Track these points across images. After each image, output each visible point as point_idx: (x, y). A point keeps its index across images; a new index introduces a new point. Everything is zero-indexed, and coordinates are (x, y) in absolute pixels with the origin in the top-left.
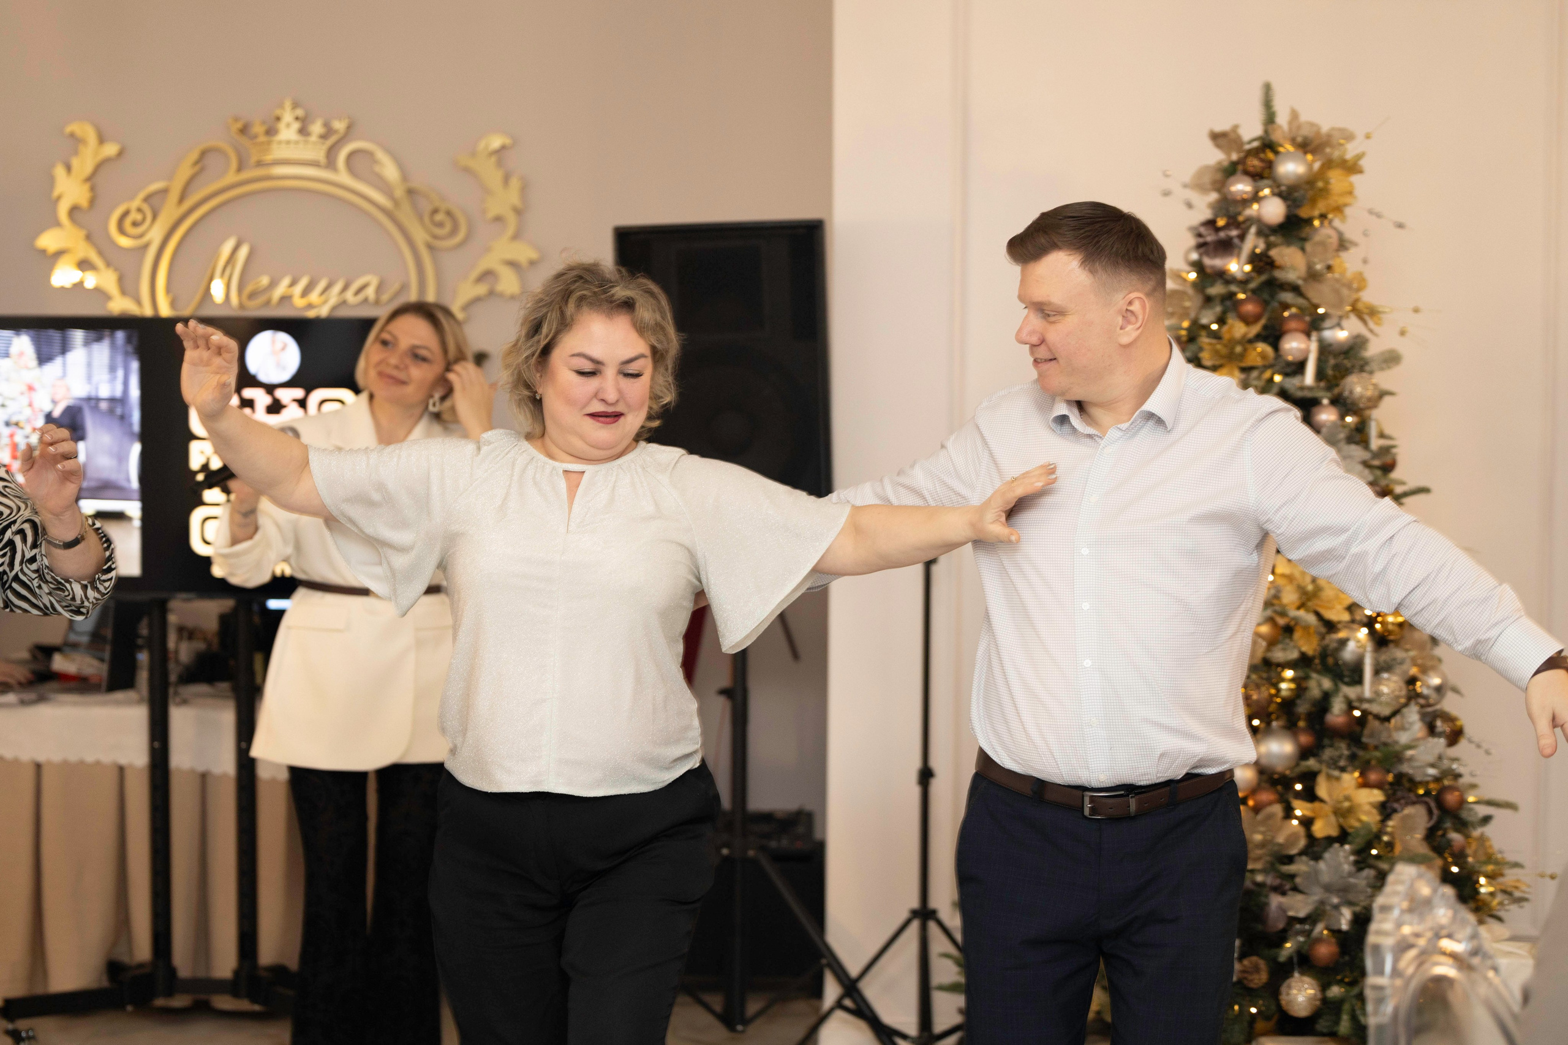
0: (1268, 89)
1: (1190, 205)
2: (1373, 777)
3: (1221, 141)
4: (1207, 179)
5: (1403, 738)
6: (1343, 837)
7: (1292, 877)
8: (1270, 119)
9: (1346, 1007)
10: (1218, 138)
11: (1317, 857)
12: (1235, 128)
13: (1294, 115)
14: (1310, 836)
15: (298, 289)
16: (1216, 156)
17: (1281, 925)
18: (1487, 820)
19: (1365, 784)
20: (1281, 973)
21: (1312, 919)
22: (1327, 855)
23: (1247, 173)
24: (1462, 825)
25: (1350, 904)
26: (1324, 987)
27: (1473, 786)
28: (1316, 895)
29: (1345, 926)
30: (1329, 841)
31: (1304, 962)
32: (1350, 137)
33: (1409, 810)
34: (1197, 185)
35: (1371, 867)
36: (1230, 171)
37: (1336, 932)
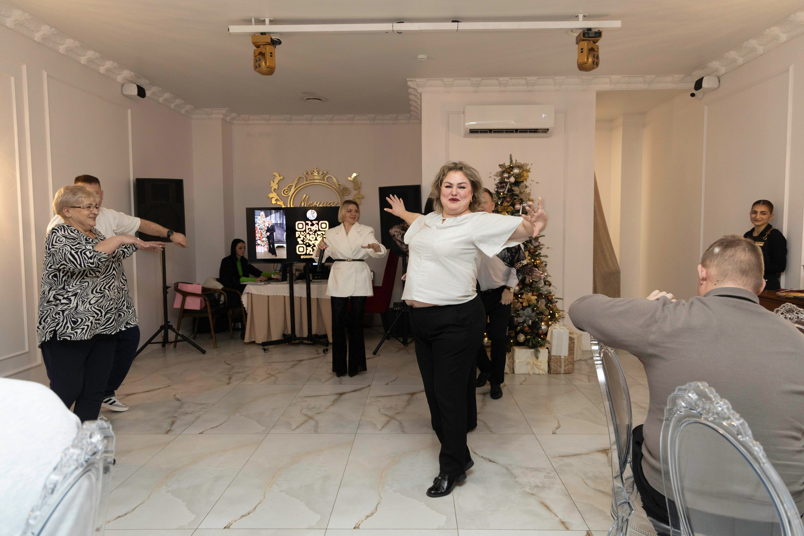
0: (511, 155)
1: (495, 180)
2: (535, 294)
3: (501, 166)
4: (498, 174)
5: (540, 286)
6: (529, 306)
7: (519, 314)
8: (511, 161)
9: (531, 340)
10: (500, 166)
11: (524, 310)
12: (504, 164)
13: (516, 161)
14: (522, 306)
15: (318, 204)
16: (500, 170)
17: (517, 324)
18: (557, 302)
19: (533, 295)
20: (517, 333)
21: (524, 322)
22: (526, 310)
23: (507, 172)
24: (552, 303)
25: (531, 319)
26: (526, 336)
27: (554, 295)
28: (524, 317)
29: (530, 324)
30: (526, 307)
31: (522, 331)
32: (528, 165)
33: (542, 300)
34: (496, 175)
35: (535, 312)
36: (503, 172)
37: (528, 326)
